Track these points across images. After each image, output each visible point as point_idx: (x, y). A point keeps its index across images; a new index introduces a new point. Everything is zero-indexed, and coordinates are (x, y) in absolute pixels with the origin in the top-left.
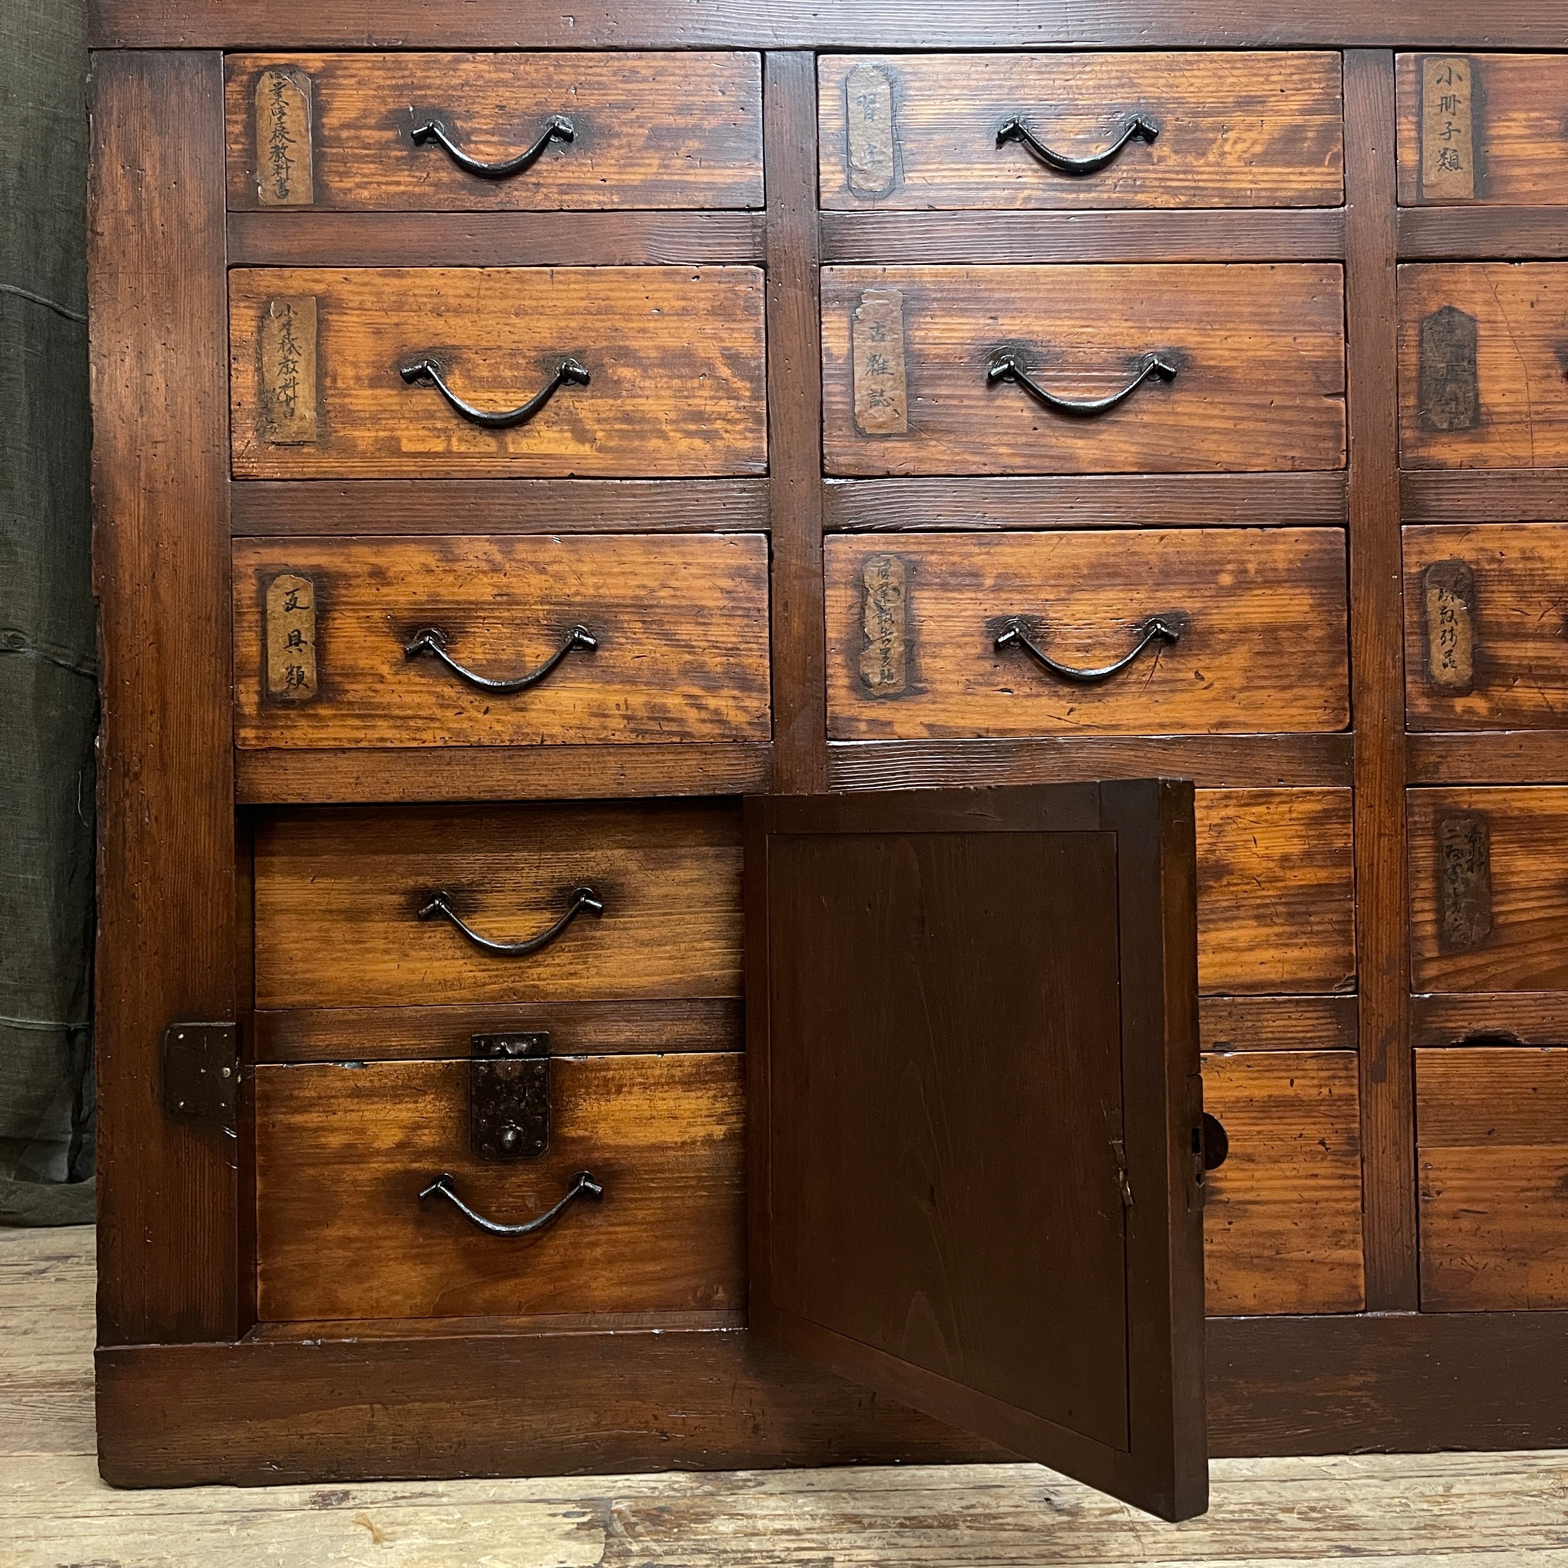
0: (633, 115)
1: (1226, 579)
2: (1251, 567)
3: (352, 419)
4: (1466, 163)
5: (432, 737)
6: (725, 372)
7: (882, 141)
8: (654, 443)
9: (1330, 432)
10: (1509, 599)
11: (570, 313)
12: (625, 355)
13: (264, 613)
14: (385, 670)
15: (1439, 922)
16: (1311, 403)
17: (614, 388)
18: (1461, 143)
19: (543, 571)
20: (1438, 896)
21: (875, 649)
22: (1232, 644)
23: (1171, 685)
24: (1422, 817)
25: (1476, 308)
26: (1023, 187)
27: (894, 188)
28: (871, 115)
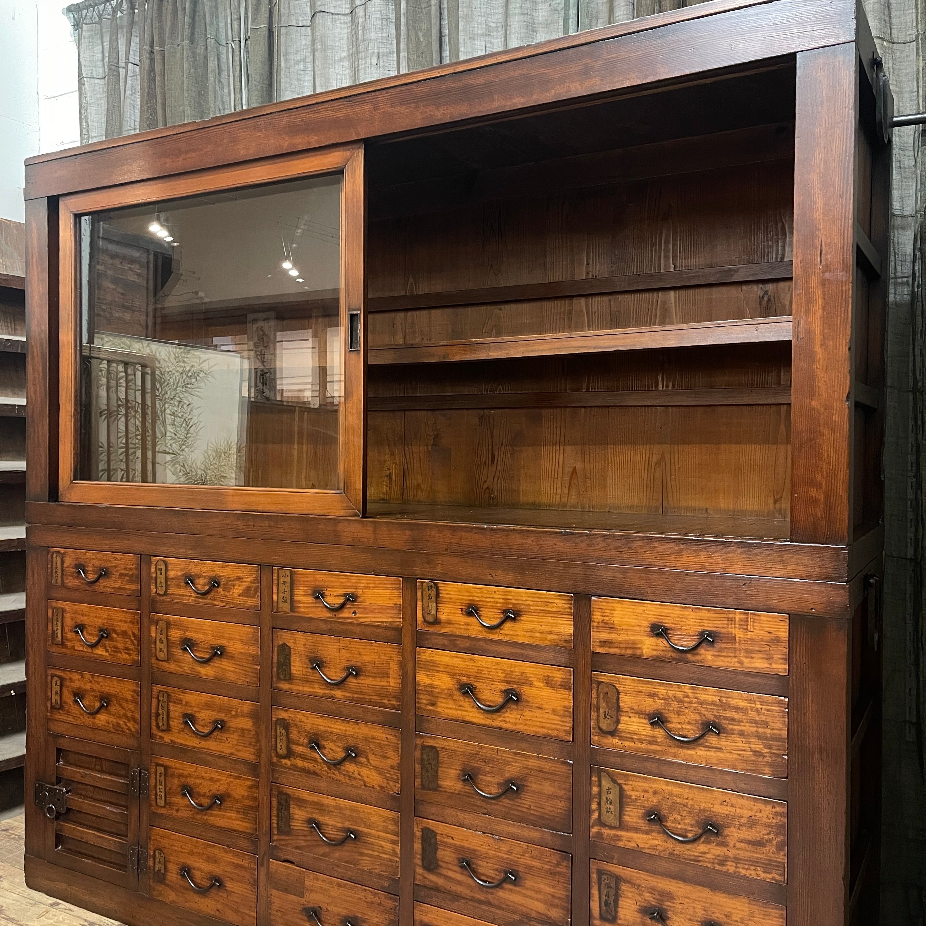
0: (116, 569)
2: (239, 711)
3: (67, 640)
4: (288, 601)
5: (79, 722)
6: (133, 638)
7: (163, 581)
8: (119, 655)
9: (255, 675)
10: (296, 732)
11: (106, 618)
12: (115, 631)
13: (52, 685)
14: (71, 704)
15: (278, 824)
16: (252, 666)
17: (112, 639)
18: (287, 595)
19: (99, 684)
20: (278, 816)
21: (161, 717)
22: (234, 732)
23: (221, 741)
24: (275, 793)
25: (291, 644)
26: (191, 596)
27: (166, 594)
28: (161, 574)
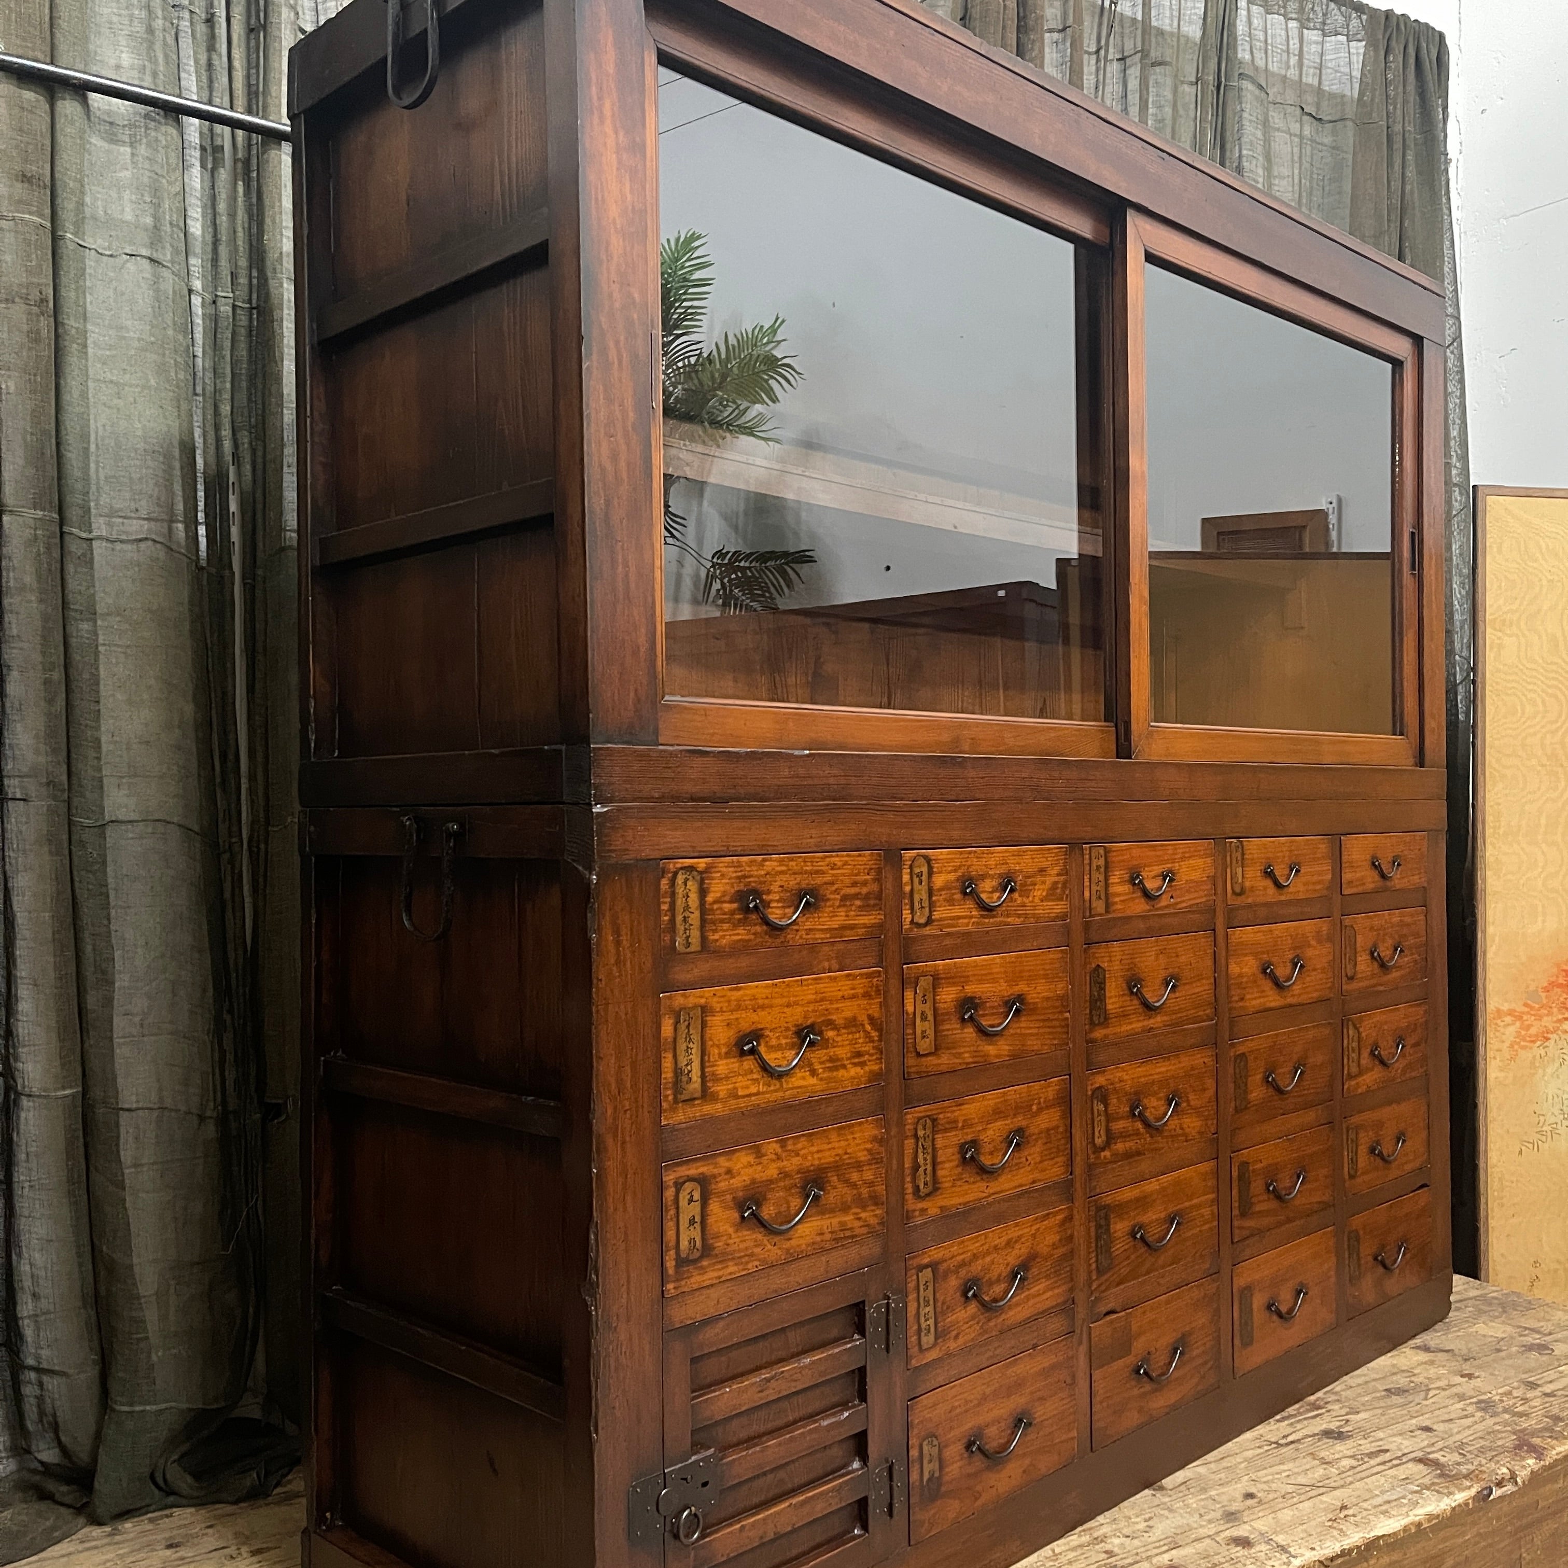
0: (834, 888)
1: (1034, 1108)
2: (1042, 1100)
3: (717, 1079)
4: (1103, 897)
5: (752, 1266)
6: (868, 1028)
7: (924, 896)
8: (842, 1072)
9: (1064, 1030)
10: (1115, 1101)
11: (809, 1003)
12: (830, 1024)
13: (677, 1208)
14: (730, 1231)
15: (1097, 1261)
16: (1060, 1016)
17: (826, 1044)
18: (1102, 887)
19: (798, 1155)
20: (1097, 1249)
21: (921, 1170)
22: (1037, 1140)
24: (1092, 1212)
25: (1105, 965)
26: (971, 917)
27: (929, 921)
28: (921, 883)
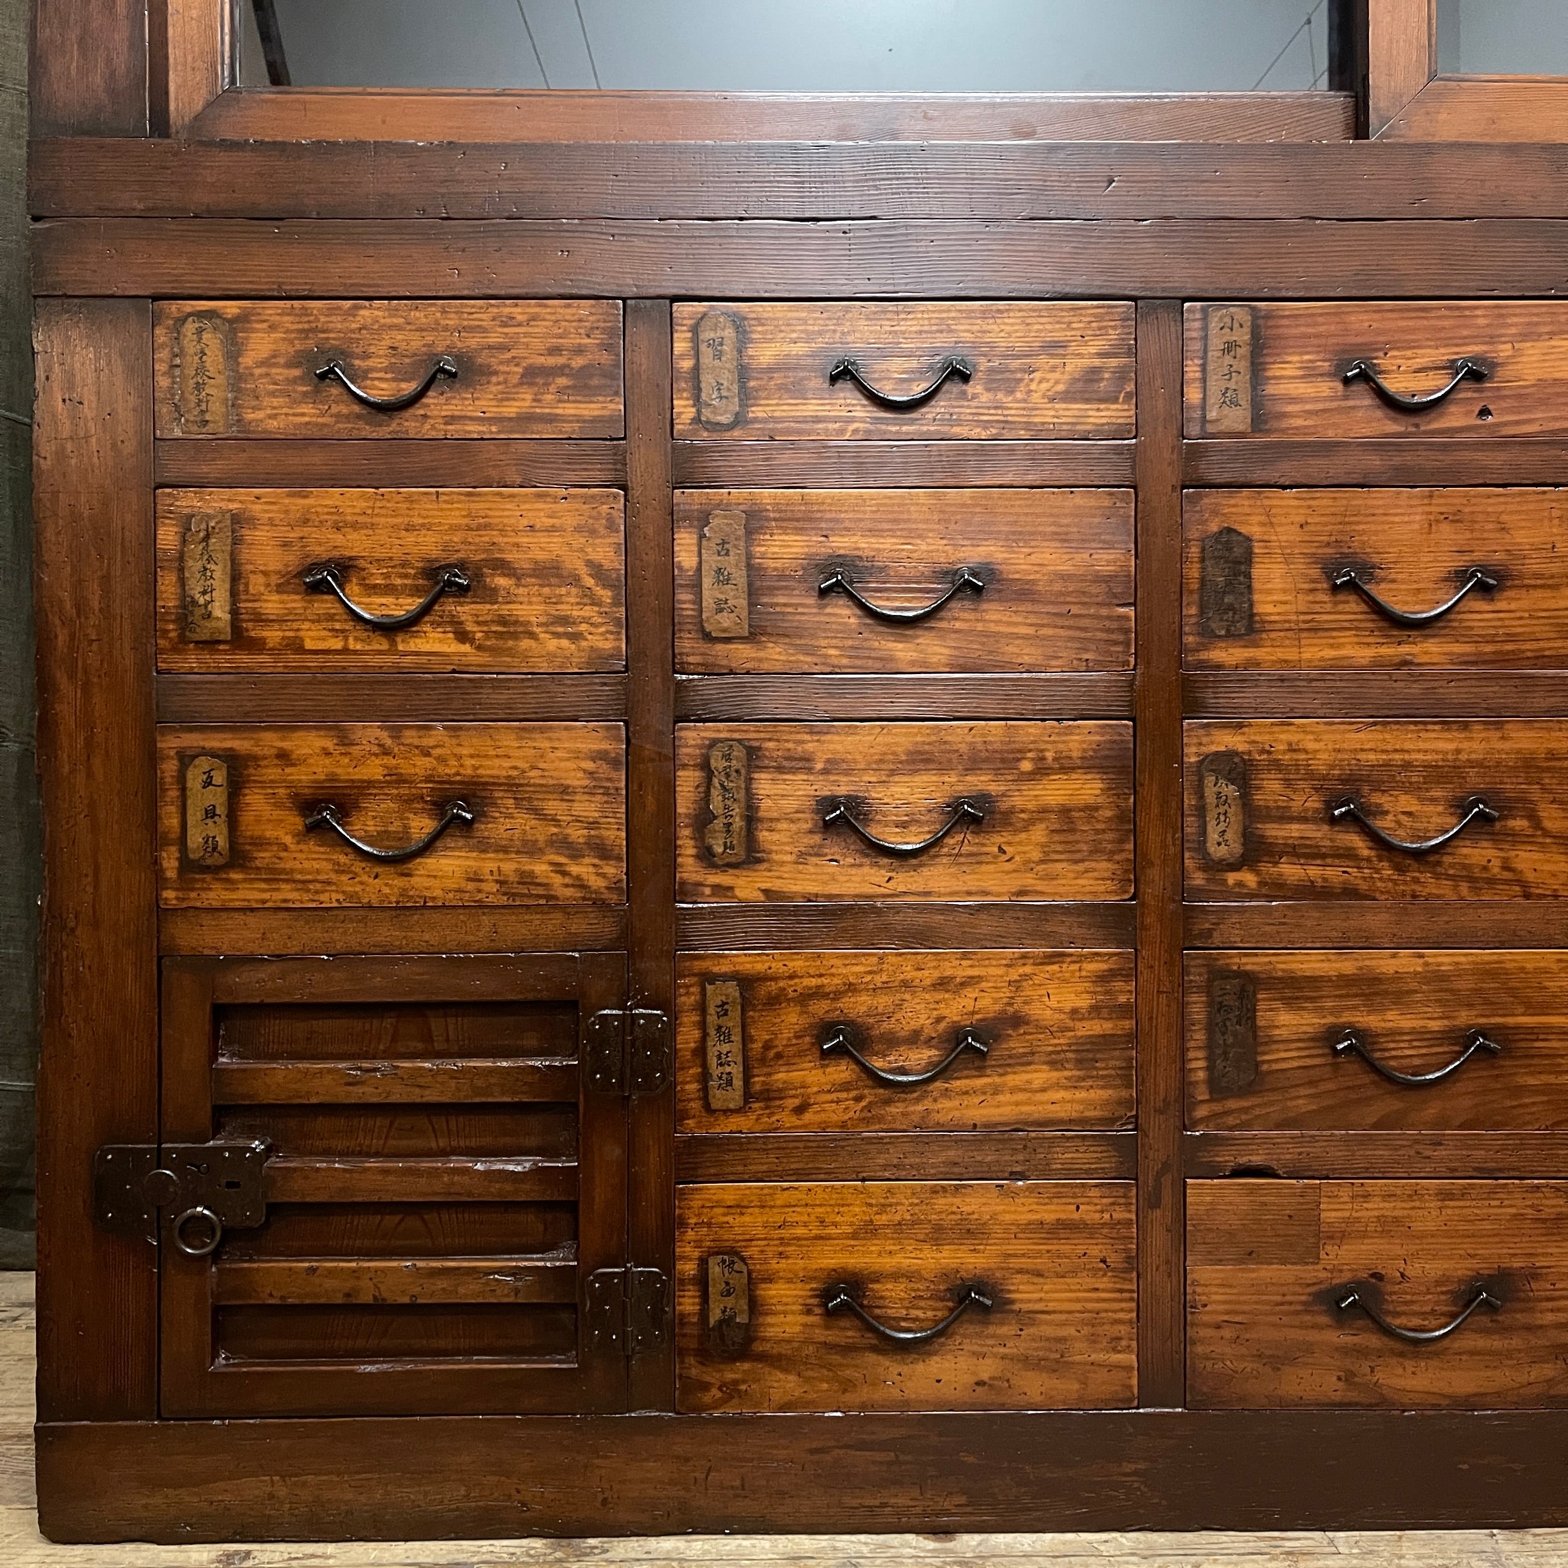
0: (508, 355)
1: (1026, 766)
2: (1049, 755)
3: (262, 620)
4: (1244, 399)
5: (330, 899)
6: (589, 582)
7: (728, 379)
8: (525, 643)
9: (1121, 638)
10: (1276, 786)
11: (454, 528)
12: (503, 567)
13: (183, 790)
14: (288, 840)
15: (1210, 1069)
16: (1104, 612)
17: (491, 595)
18: (1241, 382)
19: (428, 754)
20: (1210, 1046)
21: (718, 824)
22: (1031, 822)
23: (977, 858)
24: (1196, 977)
25: (1252, 529)
26: (852, 420)
27: (739, 421)
28: (719, 356)
